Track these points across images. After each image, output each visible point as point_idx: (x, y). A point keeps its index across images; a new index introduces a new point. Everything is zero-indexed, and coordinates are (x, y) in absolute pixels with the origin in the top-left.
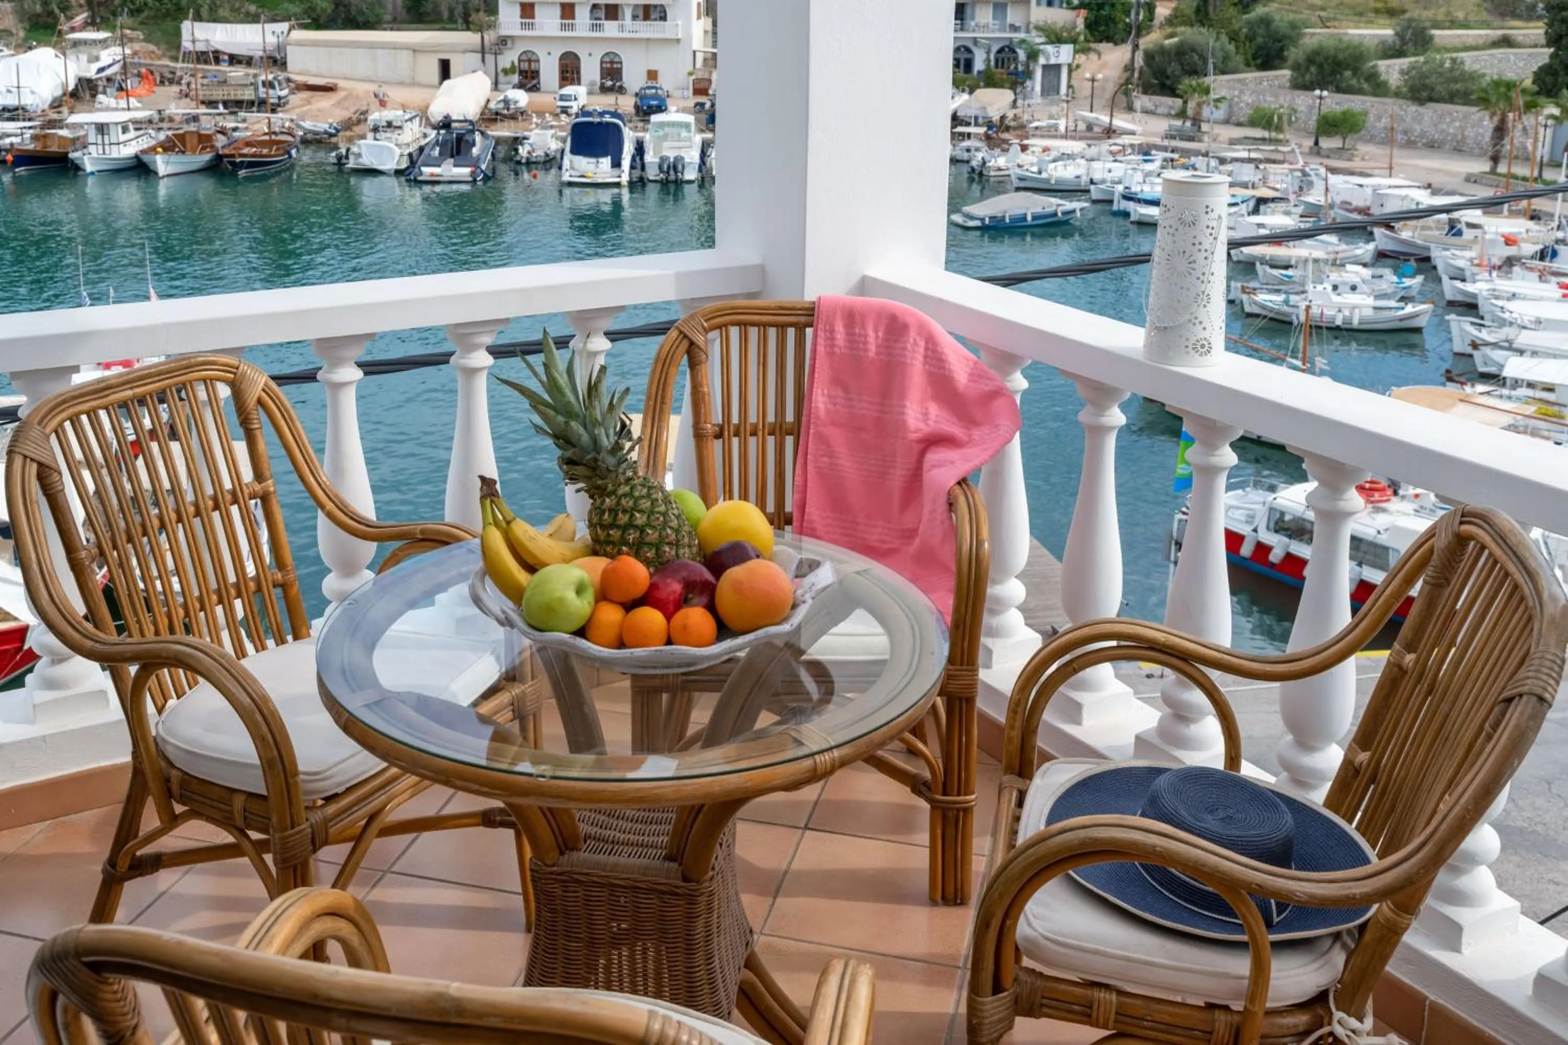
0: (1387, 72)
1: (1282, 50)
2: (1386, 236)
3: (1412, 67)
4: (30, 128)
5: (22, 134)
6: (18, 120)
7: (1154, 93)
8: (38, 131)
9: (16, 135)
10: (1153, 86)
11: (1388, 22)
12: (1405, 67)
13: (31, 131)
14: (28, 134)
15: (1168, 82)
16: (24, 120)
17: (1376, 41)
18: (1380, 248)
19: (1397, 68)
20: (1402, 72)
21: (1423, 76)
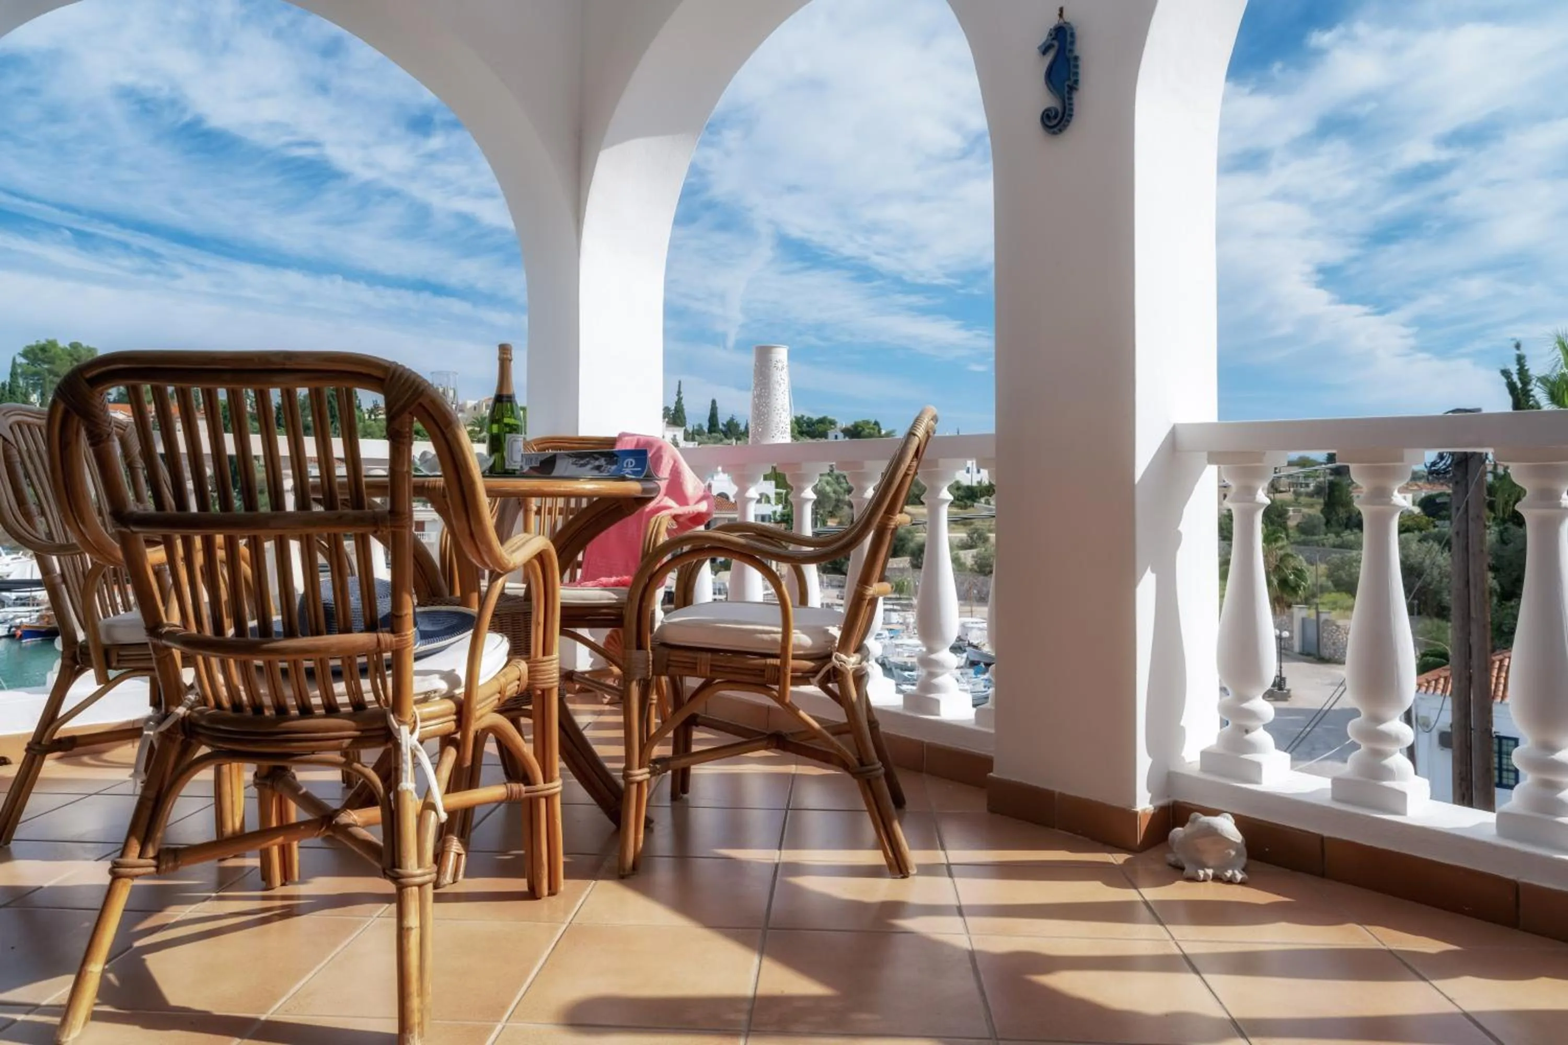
0: (965, 558)
1: (903, 545)
2: (975, 652)
3: (978, 554)
4: (37, 611)
5: (30, 616)
6: (28, 605)
7: (829, 573)
8: (44, 612)
9: (26, 617)
10: (829, 568)
11: (964, 530)
12: (975, 554)
13: (38, 614)
14: (35, 616)
15: (838, 566)
16: (33, 605)
17: (958, 540)
18: (972, 658)
19: (970, 555)
20: (973, 557)
21: (984, 558)
